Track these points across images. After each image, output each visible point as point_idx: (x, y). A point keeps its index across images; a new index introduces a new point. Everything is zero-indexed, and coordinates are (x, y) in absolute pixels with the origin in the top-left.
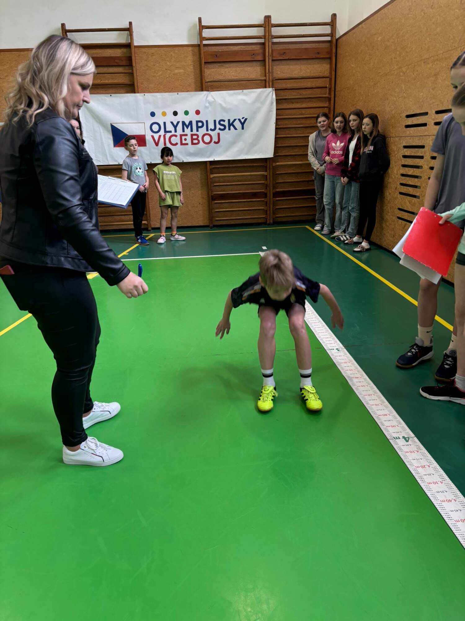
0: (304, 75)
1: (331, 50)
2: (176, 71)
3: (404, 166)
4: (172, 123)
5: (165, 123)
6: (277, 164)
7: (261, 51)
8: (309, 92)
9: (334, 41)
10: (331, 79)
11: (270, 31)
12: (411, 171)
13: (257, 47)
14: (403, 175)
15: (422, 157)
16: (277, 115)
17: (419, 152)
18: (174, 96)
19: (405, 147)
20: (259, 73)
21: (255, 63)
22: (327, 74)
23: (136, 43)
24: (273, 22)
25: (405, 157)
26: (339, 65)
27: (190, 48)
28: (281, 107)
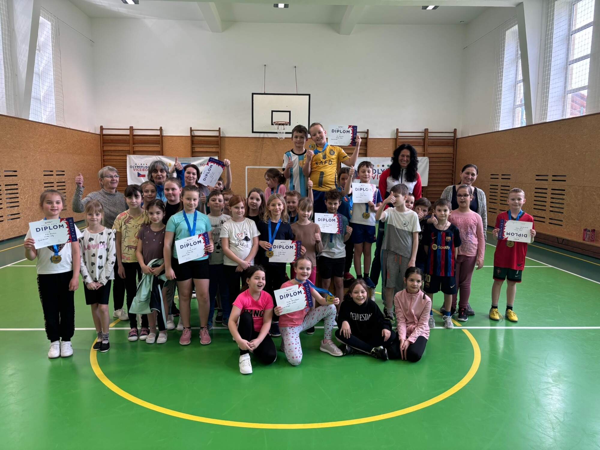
0: (441, 152)
1: (454, 142)
2: (385, 148)
3: (490, 192)
4: (381, 170)
5: (378, 170)
6: (429, 189)
7: (423, 142)
8: (443, 159)
9: (456, 139)
10: (454, 154)
11: (427, 135)
12: (493, 194)
13: (421, 140)
14: (490, 195)
15: (497, 189)
16: (429, 168)
17: (496, 187)
18: (384, 158)
19: (491, 185)
20: (421, 150)
21: (419, 146)
22: (452, 152)
23: (369, 138)
24: (429, 131)
25: (491, 189)
26: (458, 149)
27: (392, 140)
28: (431, 164)
